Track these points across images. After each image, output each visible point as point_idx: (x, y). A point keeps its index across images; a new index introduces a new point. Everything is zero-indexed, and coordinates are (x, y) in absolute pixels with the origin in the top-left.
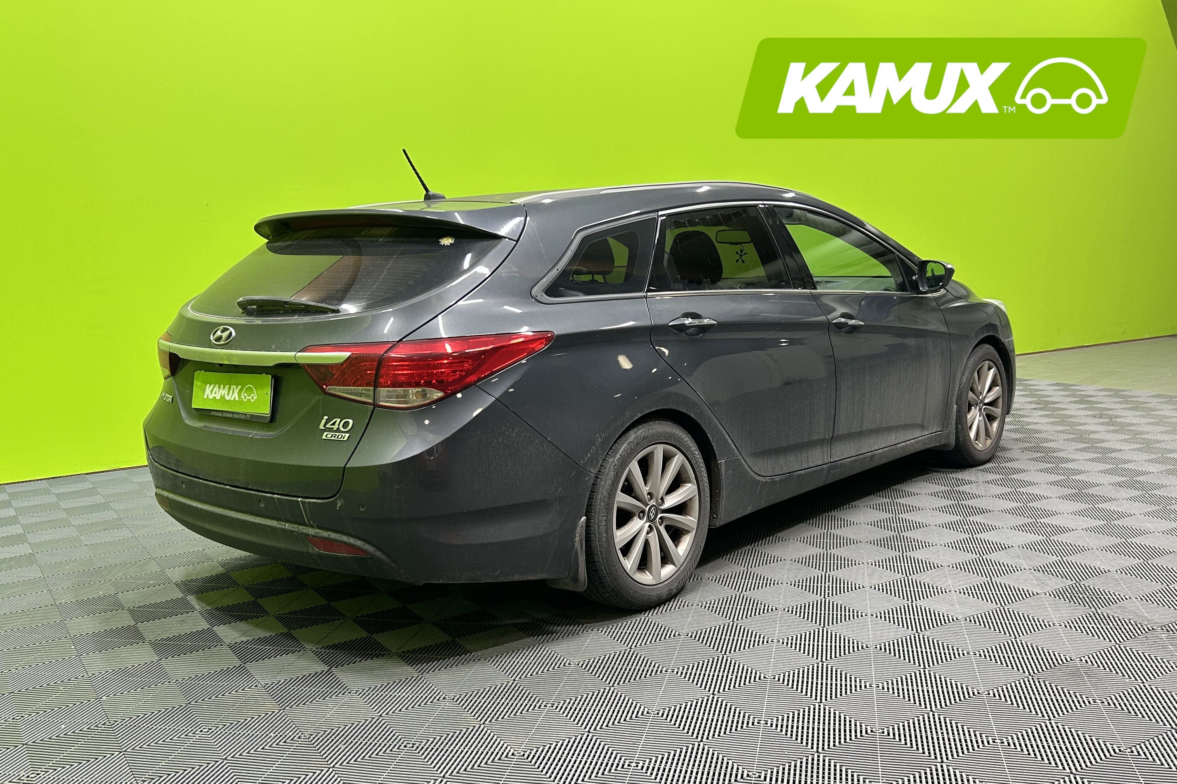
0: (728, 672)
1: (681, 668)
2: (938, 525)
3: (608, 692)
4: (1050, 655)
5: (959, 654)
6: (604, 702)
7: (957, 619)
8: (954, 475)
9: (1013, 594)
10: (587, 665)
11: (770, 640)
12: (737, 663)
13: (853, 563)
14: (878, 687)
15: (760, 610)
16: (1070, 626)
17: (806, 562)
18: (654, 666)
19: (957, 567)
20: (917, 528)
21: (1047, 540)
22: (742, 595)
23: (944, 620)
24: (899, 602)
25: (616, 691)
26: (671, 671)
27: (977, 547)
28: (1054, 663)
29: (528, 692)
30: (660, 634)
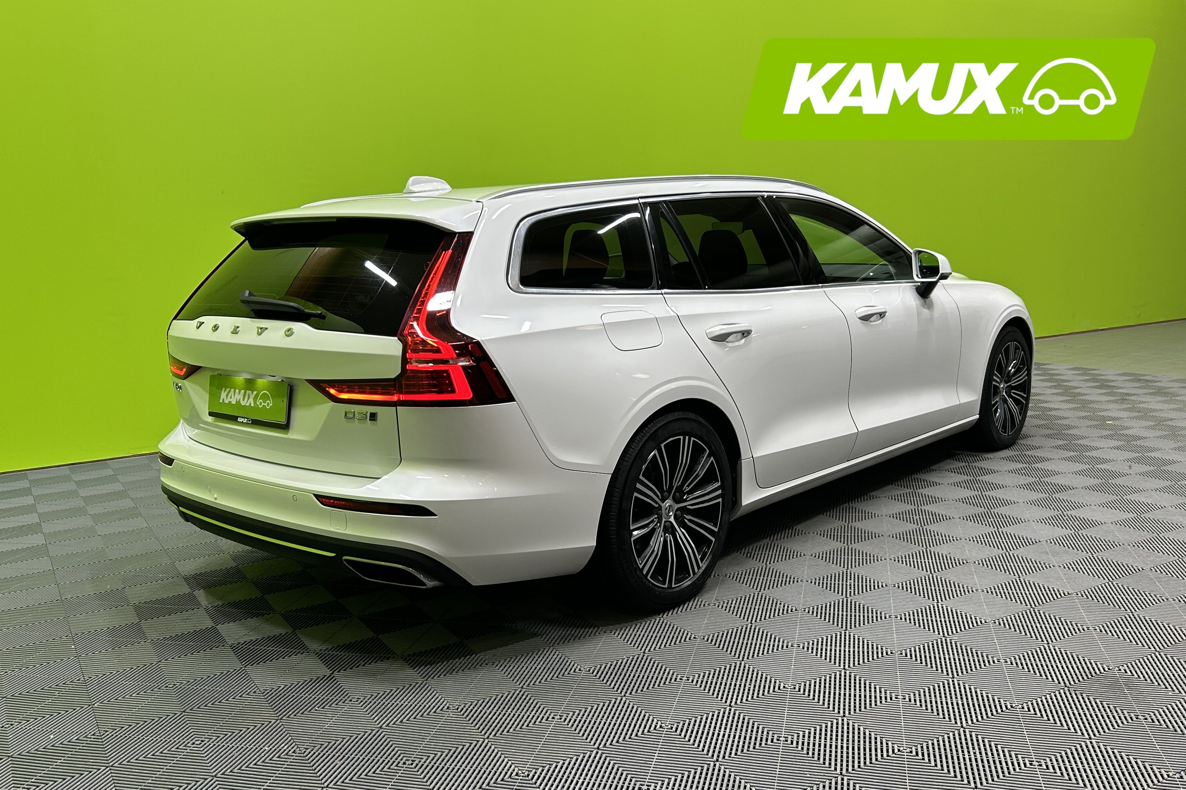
0: (746, 680)
1: (697, 676)
2: (962, 518)
3: (620, 703)
4: (1086, 663)
5: (989, 662)
6: (615, 714)
7: (986, 622)
8: (976, 464)
9: (1043, 594)
10: (598, 672)
11: (790, 644)
12: (756, 670)
13: (876, 558)
14: (905, 699)
15: (779, 610)
16: (1105, 631)
17: (826, 557)
18: (668, 673)
19: (983, 564)
20: (940, 521)
21: (1075, 535)
22: (760, 593)
23: (972, 623)
24: (925, 602)
25: (628, 701)
26: (686, 678)
27: (1003, 542)
28: (1090, 673)
29: (536, 701)
30: (675, 637)
